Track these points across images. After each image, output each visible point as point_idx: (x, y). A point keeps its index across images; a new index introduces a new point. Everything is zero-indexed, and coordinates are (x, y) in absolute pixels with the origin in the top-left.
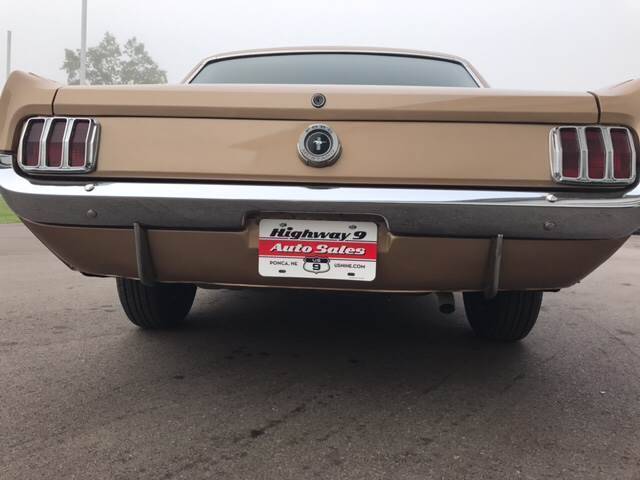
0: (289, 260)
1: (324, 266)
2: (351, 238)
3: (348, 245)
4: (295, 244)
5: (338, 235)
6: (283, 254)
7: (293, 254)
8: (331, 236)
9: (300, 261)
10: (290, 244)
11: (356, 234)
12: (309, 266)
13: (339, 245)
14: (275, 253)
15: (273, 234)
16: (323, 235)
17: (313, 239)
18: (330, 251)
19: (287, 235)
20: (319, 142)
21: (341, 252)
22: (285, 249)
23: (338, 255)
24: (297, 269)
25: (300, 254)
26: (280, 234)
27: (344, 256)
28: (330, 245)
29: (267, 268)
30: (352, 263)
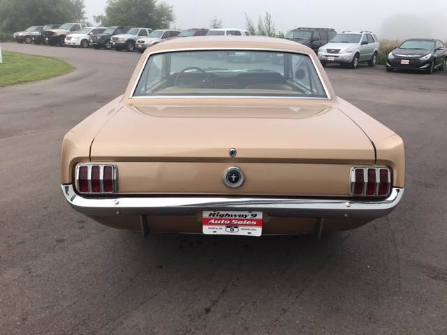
0: (218, 227)
1: (236, 229)
2: (249, 217)
3: (248, 220)
4: (221, 220)
5: (243, 216)
6: (215, 224)
7: (220, 224)
8: (239, 216)
9: (224, 227)
10: (218, 220)
11: (252, 215)
12: (229, 229)
13: (243, 220)
14: (211, 224)
15: (210, 215)
16: (235, 216)
17: (230, 218)
18: (239, 223)
19: (217, 215)
20: (233, 177)
21: (244, 223)
22: (216, 222)
23: (243, 225)
24: (222, 231)
25: (224, 224)
26: (214, 215)
27: (246, 225)
28: (238, 220)
29: (207, 230)
30: (250, 228)
